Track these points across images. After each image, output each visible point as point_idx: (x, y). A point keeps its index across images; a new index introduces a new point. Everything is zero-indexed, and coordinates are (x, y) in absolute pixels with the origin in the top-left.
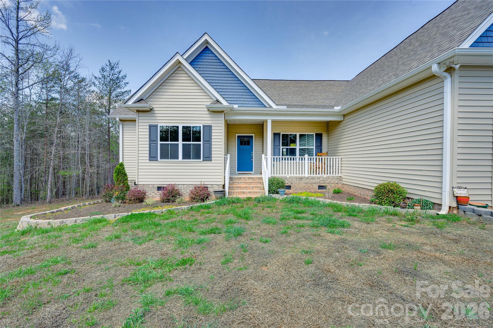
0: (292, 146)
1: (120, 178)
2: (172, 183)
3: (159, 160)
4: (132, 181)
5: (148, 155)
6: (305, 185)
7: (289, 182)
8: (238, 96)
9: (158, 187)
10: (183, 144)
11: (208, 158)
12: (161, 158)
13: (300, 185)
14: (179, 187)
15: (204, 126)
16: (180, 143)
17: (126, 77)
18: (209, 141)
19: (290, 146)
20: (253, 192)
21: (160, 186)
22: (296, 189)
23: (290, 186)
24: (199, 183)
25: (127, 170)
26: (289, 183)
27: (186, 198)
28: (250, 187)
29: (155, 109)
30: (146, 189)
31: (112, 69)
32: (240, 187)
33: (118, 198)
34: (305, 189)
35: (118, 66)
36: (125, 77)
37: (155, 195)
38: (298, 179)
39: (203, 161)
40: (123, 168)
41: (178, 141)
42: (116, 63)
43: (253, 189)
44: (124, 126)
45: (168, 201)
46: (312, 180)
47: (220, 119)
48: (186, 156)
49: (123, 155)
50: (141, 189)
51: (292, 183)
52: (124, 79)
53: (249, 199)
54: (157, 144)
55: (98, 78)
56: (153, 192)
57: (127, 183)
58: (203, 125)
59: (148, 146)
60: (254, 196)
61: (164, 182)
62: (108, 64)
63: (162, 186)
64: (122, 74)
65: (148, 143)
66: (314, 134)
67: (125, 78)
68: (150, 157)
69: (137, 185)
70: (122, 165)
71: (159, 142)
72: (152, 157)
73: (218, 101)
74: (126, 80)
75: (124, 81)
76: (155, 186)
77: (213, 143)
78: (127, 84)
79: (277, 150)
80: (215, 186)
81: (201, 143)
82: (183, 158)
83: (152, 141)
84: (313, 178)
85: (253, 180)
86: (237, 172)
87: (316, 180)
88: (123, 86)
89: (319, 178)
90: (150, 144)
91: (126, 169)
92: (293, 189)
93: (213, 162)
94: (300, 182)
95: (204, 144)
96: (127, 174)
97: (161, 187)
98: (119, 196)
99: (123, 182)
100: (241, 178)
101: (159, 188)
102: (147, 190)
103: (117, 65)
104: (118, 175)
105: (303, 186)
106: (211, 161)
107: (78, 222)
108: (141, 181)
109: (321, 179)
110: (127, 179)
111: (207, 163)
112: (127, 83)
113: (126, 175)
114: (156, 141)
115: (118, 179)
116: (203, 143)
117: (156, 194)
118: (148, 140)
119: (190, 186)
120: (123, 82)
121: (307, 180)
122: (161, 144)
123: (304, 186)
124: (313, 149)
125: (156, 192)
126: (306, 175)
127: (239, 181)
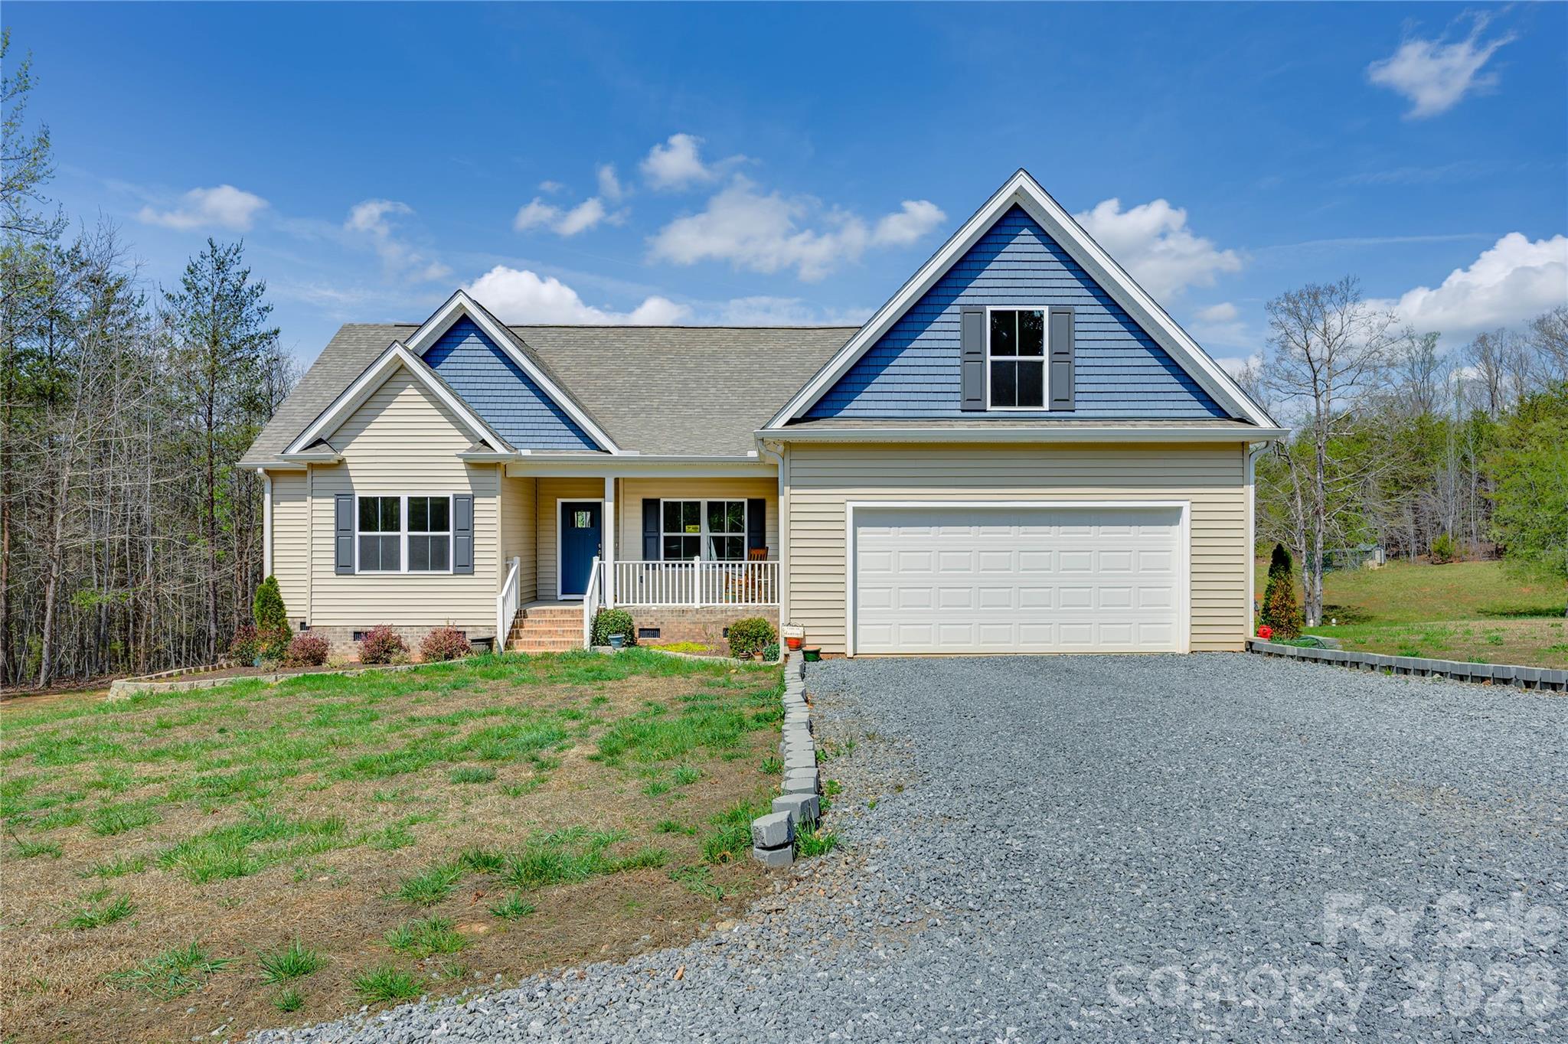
0: (690, 532)
1: (269, 613)
2: (385, 623)
3: (357, 572)
4: (295, 620)
5: (333, 562)
6: (692, 626)
7: (656, 620)
8: (535, 426)
9: (355, 633)
10: (410, 537)
11: (466, 567)
12: (362, 568)
13: (681, 628)
14: (403, 632)
15: (456, 497)
16: (404, 534)
17: (263, 290)
18: (467, 529)
19: (684, 531)
20: (561, 642)
21: (359, 630)
22: (672, 637)
23: (658, 630)
24: (444, 623)
25: (285, 594)
26: (656, 623)
27: (416, 656)
28: (557, 631)
29: (348, 460)
30: (329, 636)
31: (221, 266)
32: (536, 631)
33: (269, 656)
34: (693, 637)
35: (239, 258)
36: (259, 291)
37: (349, 651)
38: (675, 614)
39: (455, 574)
40: (276, 590)
41: (398, 529)
42: (233, 249)
43: (564, 637)
44: (276, 486)
45: (375, 660)
46: (708, 616)
47: (492, 480)
48: (416, 563)
49: (273, 557)
50: (319, 636)
51: (662, 623)
52: (258, 296)
53: (547, 656)
54: (353, 537)
55: (177, 297)
56: (344, 644)
57: (285, 623)
58: (454, 495)
59: (333, 541)
60: (559, 650)
61: (368, 621)
62: (208, 251)
63: (364, 630)
64: (251, 282)
65: (333, 534)
66: (746, 501)
67: (260, 293)
68: (337, 565)
69: (308, 628)
70: (272, 581)
71: (358, 533)
72: (343, 567)
73: (484, 442)
74: (264, 300)
75: (256, 304)
76: (349, 629)
77: (476, 535)
78: (266, 313)
79: (651, 542)
80: (481, 629)
81: (451, 533)
82: (411, 568)
83: (342, 530)
84: (711, 612)
85: (572, 617)
86: (561, 597)
87: (719, 616)
88: (255, 318)
89: (726, 611)
90: (337, 538)
91: (281, 590)
92: (665, 637)
93: (476, 575)
94: (681, 619)
95: (455, 537)
96: (285, 602)
97: (360, 633)
98: (271, 651)
99: (276, 622)
100: (544, 611)
101: (357, 635)
102: (331, 638)
103: (235, 254)
104: (265, 605)
105: (687, 630)
106: (473, 574)
107: (217, 685)
108: (319, 619)
109: (729, 613)
110: (283, 616)
111: (463, 580)
112: (266, 309)
113: (281, 605)
114: (351, 530)
115: (264, 615)
116: (454, 534)
117: (350, 647)
118: (333, 528)
119: (427, 629)
120: (254, 307)
121: (698, 616)
122: (361, 537)
123: (691, 630)
124: (743, 537)
125: (351, 642)
126: (697, 605)
127: (538, 619)
